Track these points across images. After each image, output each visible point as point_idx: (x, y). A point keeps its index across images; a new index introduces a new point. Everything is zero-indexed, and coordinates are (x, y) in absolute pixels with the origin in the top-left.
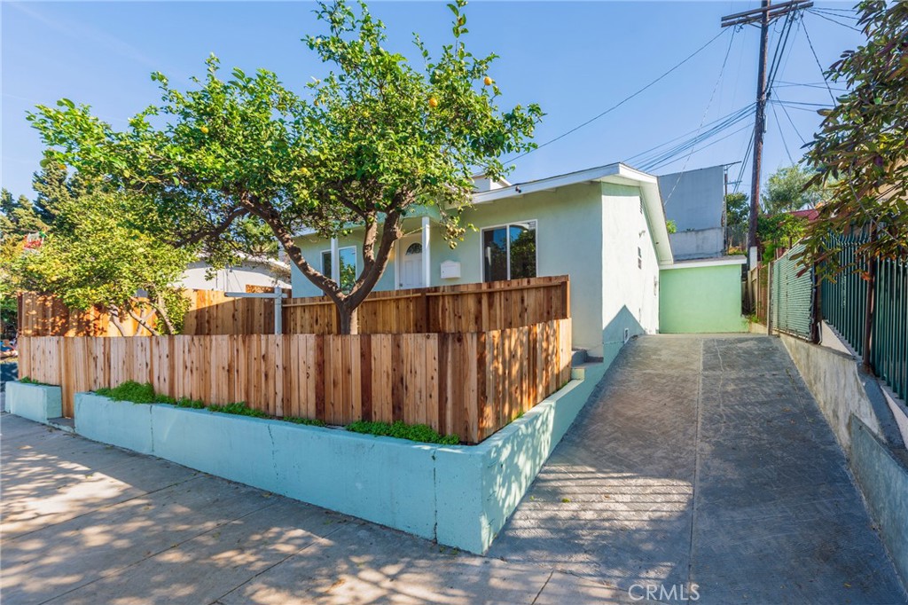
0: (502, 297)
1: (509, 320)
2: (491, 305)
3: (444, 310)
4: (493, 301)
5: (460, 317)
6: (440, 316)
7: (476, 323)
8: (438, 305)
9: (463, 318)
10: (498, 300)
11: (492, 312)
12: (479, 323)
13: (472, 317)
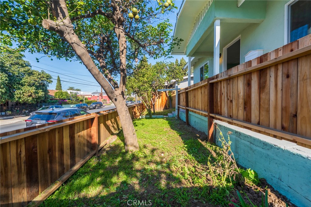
0: (280, 73)
1: (292, 110)
2: (262, 87)
3: (221, 94)
4: (265, 82)
5: (231, 101)
6: (219, 100)
7: (245, 108)
8: (218, 89)
9: (233, 102)
10: (273, 79)
11: (263, 96)
12: (247, 109)
13: (241, 101)
